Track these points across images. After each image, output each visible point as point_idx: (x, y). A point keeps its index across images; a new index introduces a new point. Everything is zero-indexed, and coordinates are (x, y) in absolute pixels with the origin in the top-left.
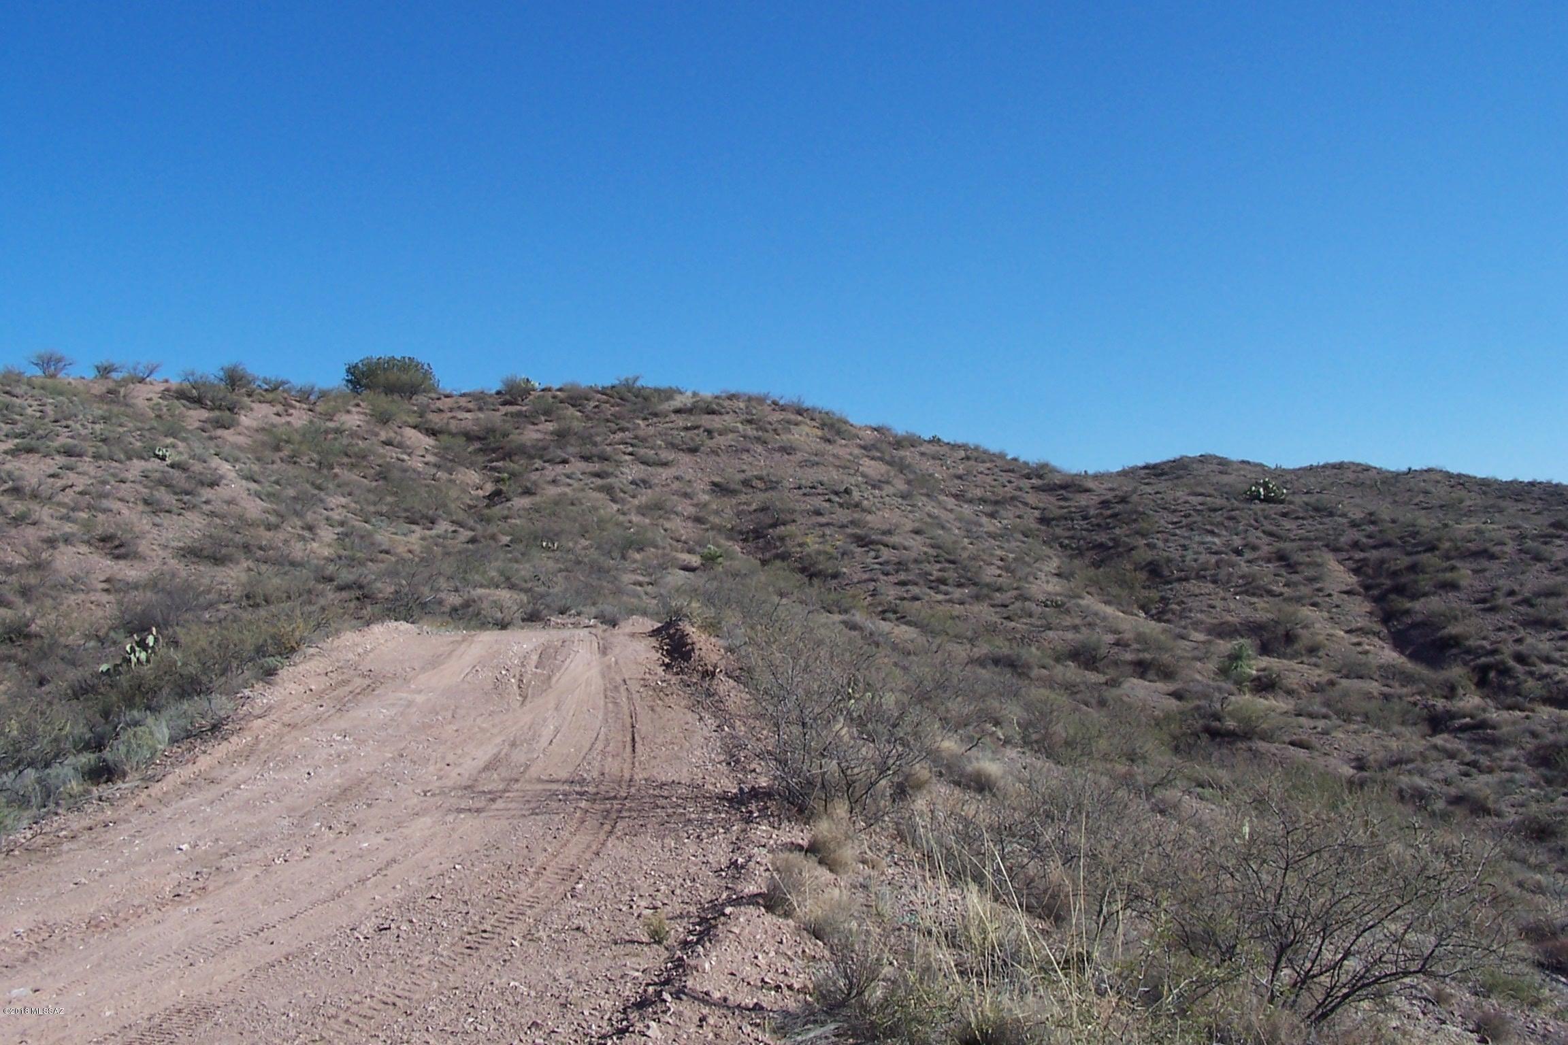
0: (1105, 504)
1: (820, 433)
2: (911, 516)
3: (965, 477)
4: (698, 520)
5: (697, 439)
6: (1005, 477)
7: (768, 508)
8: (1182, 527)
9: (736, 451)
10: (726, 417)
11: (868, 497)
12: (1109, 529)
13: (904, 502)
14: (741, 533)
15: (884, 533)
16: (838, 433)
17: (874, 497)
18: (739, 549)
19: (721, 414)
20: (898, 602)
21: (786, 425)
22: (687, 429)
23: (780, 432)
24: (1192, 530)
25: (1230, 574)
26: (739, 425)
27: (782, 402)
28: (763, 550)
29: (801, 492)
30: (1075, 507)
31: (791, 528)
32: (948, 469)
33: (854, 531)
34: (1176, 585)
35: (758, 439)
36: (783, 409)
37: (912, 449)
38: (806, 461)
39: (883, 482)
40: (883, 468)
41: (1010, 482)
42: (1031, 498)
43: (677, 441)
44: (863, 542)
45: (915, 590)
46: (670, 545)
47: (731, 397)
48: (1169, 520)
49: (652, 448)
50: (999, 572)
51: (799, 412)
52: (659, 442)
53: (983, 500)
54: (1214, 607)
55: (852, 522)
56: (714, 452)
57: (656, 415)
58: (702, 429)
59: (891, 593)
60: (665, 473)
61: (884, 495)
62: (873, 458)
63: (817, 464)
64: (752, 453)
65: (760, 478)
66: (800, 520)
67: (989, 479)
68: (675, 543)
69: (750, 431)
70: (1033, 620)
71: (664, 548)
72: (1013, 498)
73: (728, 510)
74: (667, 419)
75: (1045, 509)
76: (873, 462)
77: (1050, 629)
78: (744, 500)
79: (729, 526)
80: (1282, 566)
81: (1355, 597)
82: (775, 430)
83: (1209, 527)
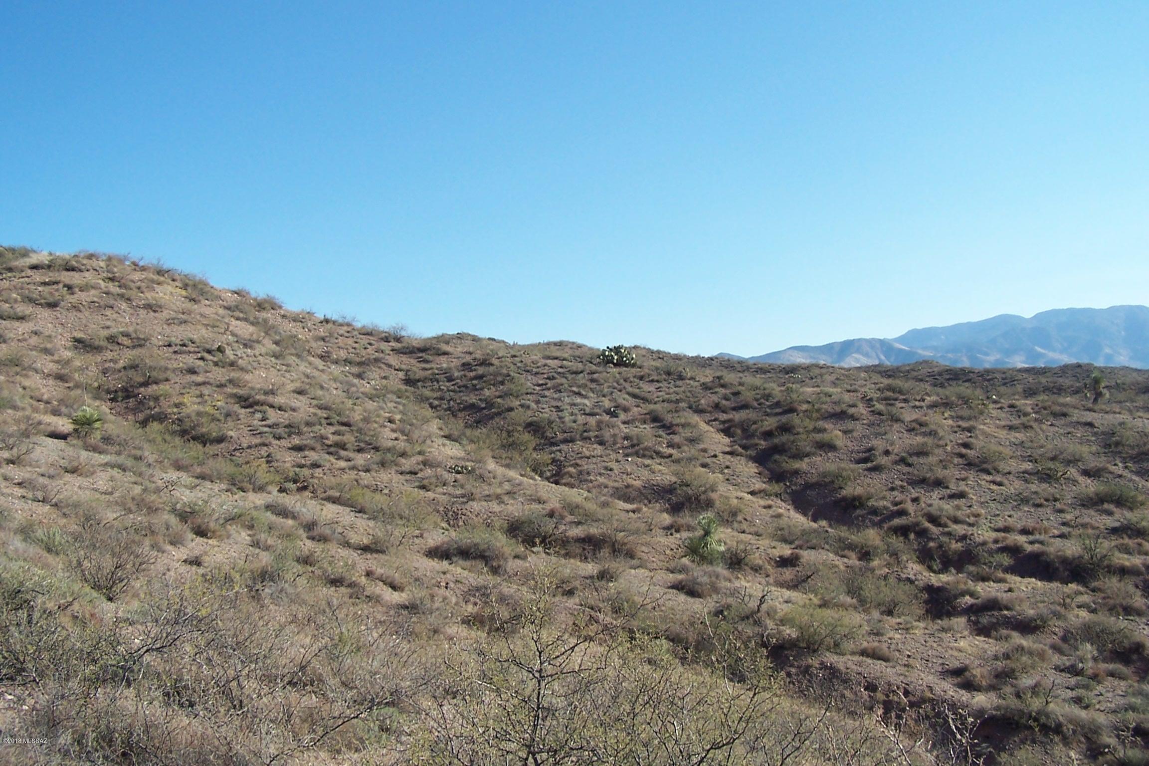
0: (466, 366)
1: (184, 293)
2: (287, 375)
3: (327, 339)
4: (60, 378)
5: (57, 294)
6: (364, 340)
7: (137, 366)
8: (549, 389)
9: (100, 307)
10: (87, 274)
11: (243, 356)
12: (477, 390)
13: (278, 362)
14: (108, 392)
15: (266, 393)
16: (202, 293)
17: (247, 356)
18: (108, 411)
19: (81, 271)
20: (297, 470)
21: (150, 284)
22: (45, 284)
23: (145, 290)
24: (560, 391)
25: (614, 435)
26: (101, 282)
27: (141, 264)
28: (135, 411)
29: (171, 350)
30: (437, 369)
31: (163, 387)
32: (310, 330)
33: (235, 391)
34: (563, 447)
35: (122, 296)
36: (143, 269)
37: (272, 311)
38: (173, 319)
39: (254, 341)
40: (251, 329)
41: (370, 344)
42: (393, 360)
43: (35, 296)
44: (247, 402)
45: (313, 456)
46: (32, 406)
47: (90, 257)
48: (535, 382)
49: (6, 302)
50: (394, 435)
51: (160, 272)
52: (15, 295)
53: (347, 362)
54: (611, 470)
55: (230, 381)
56: (75, 307)
57: (10, 270)
58: (61, 285)
59: (288, 460)
60: (22, 328)
61: (257, 353)
62: (238, 319)
63: (185, 322)
64: (116, 309)
65: (127, 335)
66: (174, 378)
67: (350, 341)
68: (35, 403)
69: (113, 288)
70: (450, 489)
71: (23, 409)
72: (377, 360)
73: (93, 368)
74: (23, 274)
75: (408, 371)
76: (238, 322)
77: (473, 500)
78: (110, 358)
79: (96, 385)
80: (658, 427)
81: (739, 458)
82: (139, 288)
83: (574, 389)
